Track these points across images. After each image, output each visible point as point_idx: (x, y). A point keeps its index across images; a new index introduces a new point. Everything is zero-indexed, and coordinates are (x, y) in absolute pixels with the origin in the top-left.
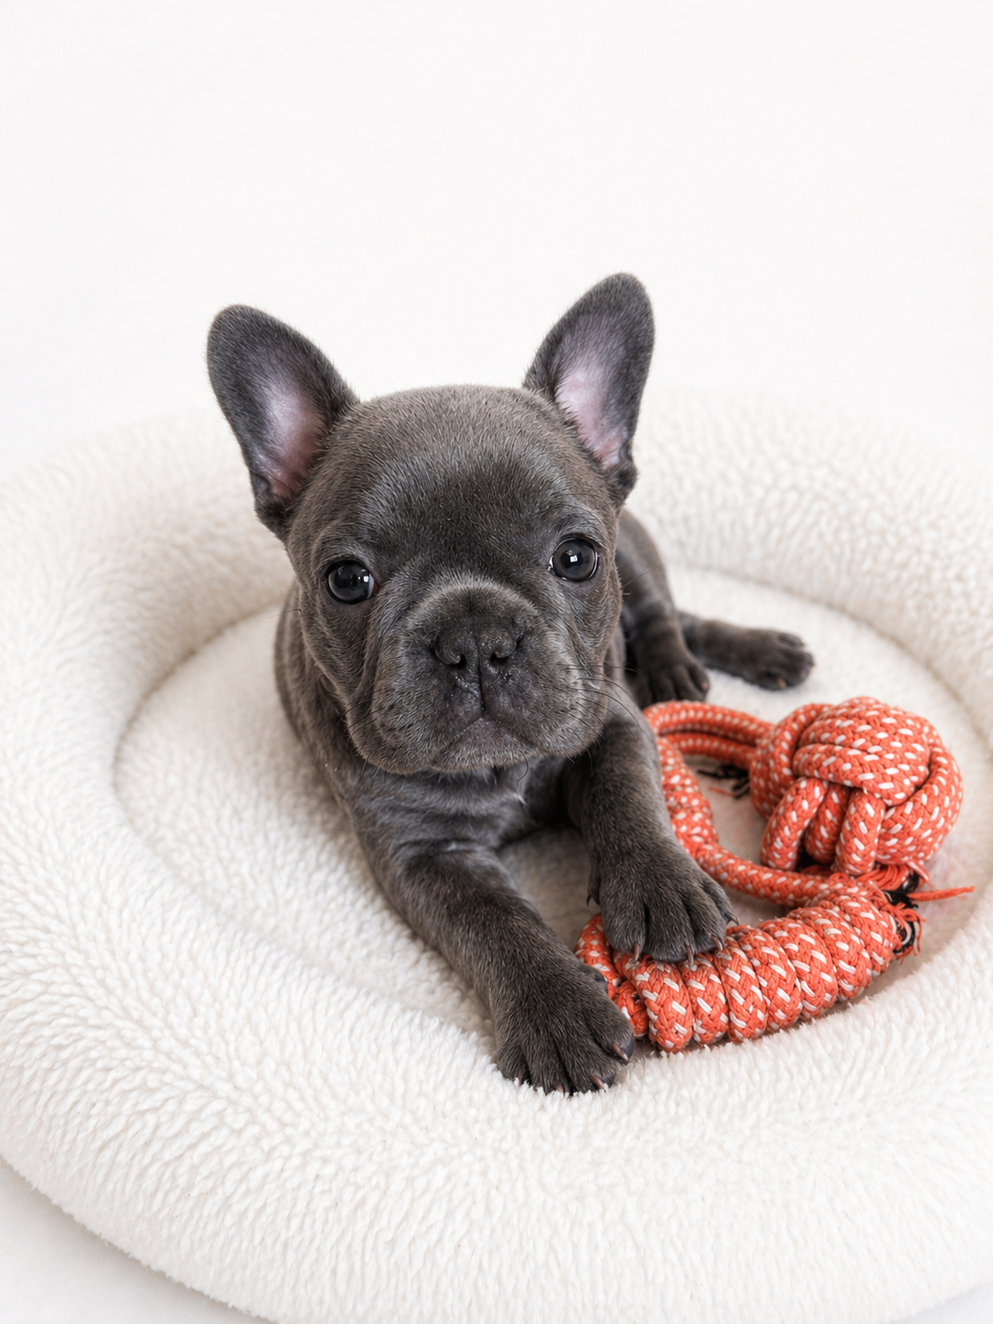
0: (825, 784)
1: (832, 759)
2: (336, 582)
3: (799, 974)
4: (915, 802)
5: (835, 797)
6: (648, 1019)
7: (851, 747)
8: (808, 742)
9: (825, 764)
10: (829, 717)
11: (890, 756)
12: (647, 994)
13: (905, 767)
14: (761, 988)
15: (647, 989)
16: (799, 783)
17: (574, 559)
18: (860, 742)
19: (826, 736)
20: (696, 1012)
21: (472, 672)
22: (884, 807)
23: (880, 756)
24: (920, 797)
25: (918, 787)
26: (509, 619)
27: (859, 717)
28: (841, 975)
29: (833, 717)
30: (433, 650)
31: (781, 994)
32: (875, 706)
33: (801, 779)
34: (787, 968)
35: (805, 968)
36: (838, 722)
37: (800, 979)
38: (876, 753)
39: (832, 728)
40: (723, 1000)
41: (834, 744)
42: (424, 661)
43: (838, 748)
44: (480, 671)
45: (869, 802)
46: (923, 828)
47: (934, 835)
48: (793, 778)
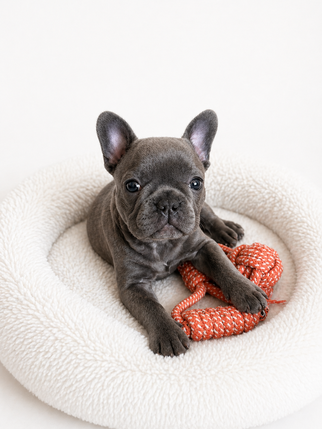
0: (245, 267)
1: (248, 260)
2: (129, 186)
3: (234, 320)
4: (270, 273)
5: (248, 271)
6: (191, 330)
7: (253, 257)
8: (241, 255)
9: (245, 261)
10: (247, 248)
11: (264, 260)
12: (191, 323)
13: (268, 263)
14: (223, 323)
15: (191, 321)
16: (238, 266)
17: (195, 184)
18: (255, 255)
19: (246, 253)
20: (205, 328)
21: (167, 212)
22: (262, 274)
23: (261, 260)
24: (272, 271)
25: (271, 269)
26: (178, 198)
27: (256, 249)
28: (245, 322)
29: (248, 248)
30: (156, 205)
31: (228, 324)
32: (260, 246)
33: (238, 265)
34: (230, 318)
35: (236, 318)
36: (250, 250)
37: (234, 321)
38: (260, 259)
39: (248, 251)
40: (212, 325)
41: (248, 256)
42: (154, 208)
43: (250, 257)
44: (169, 211)
45: (257, 272)
46: (272, 280)
47: (275, 283)
48: (236, 265)
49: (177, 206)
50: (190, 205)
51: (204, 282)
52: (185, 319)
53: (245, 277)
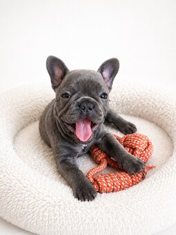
0: (130, 148)
4: (145, 151)
6: (99, 187)
8: (127, 141)
9: (130, 144)
11: (141, 143)
13: (143, 145)
18: (136, 140)
22: (140, 152)
25: (146, 148)
30: (79, 106)
38: (138, 142)
43: (132, 141)
44: (87, 110)
45: (137, 151)
46: (147, 155)
47: (149, 157)
48: (124, 147)
49: (92, 107)
50: (100, 108)
51: (105, 158)
52: (95, 180)
53: (130, 154)
